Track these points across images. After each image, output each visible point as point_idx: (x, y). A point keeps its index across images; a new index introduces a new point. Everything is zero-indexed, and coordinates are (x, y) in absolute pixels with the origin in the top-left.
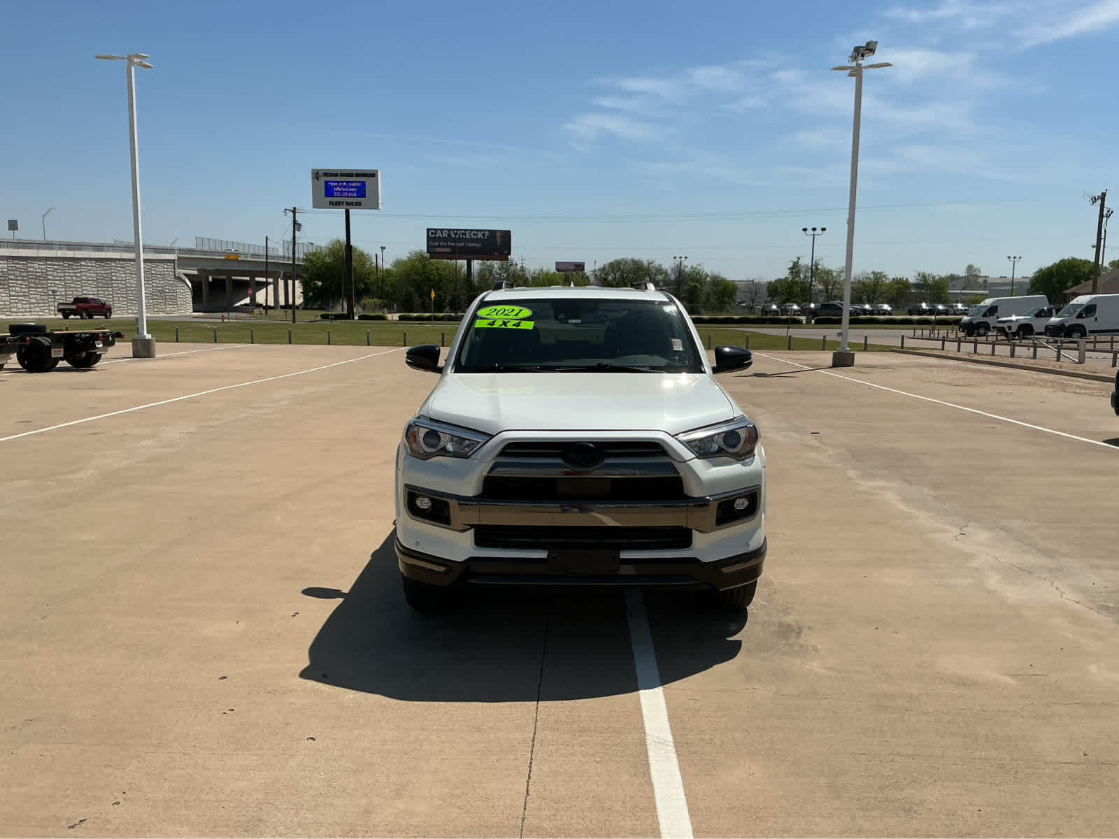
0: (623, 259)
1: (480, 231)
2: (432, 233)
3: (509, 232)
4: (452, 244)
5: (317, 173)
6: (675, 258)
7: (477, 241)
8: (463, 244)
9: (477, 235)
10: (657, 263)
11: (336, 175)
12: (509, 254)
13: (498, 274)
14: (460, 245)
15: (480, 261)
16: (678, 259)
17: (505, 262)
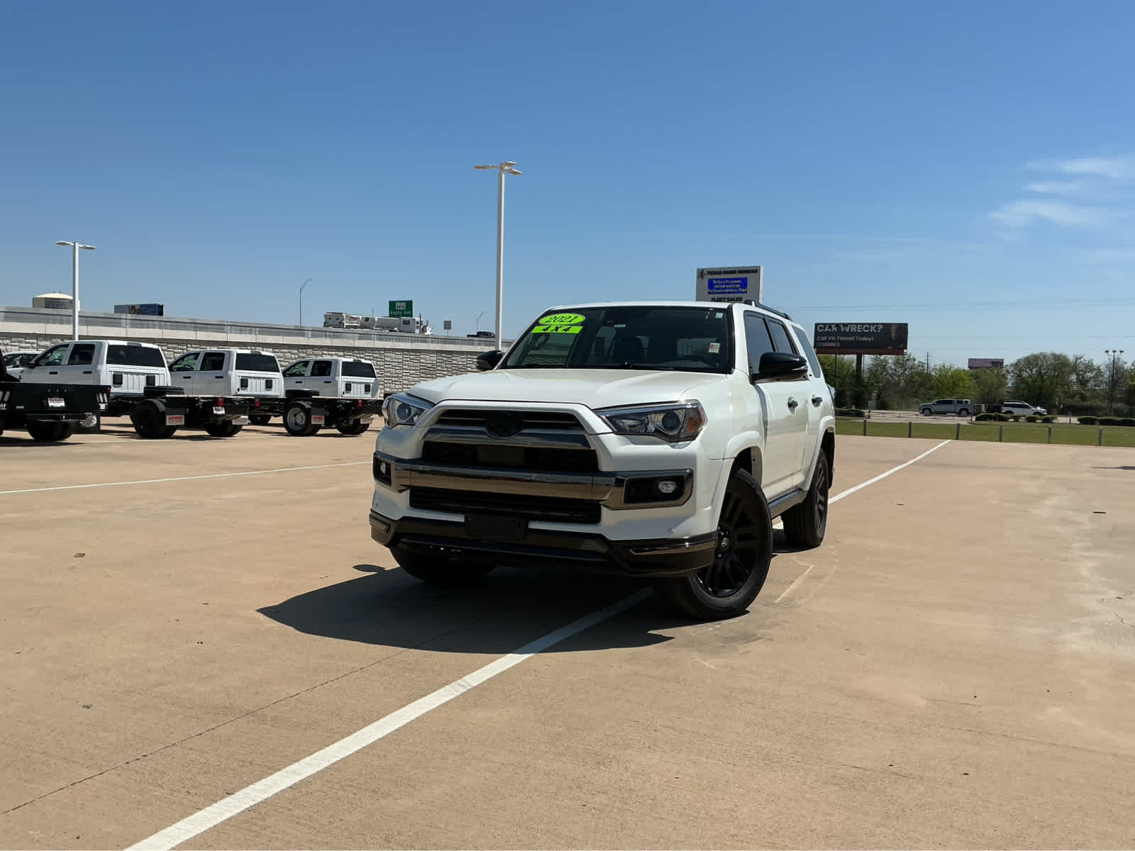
0: (1041, 353)
1: (874, 324)
2: (821, 328)
3: (906, 325)
4: (841, 339)
5: (702, 272)
6: (1107, 352)
7: (868, 334)
8: (853, 338)
9: (870, 328)
11: (720, 273)
12: (906, 348)
13: (892, 369)
14: (850, 339)
15: (872, 356)
17: (900, 357)
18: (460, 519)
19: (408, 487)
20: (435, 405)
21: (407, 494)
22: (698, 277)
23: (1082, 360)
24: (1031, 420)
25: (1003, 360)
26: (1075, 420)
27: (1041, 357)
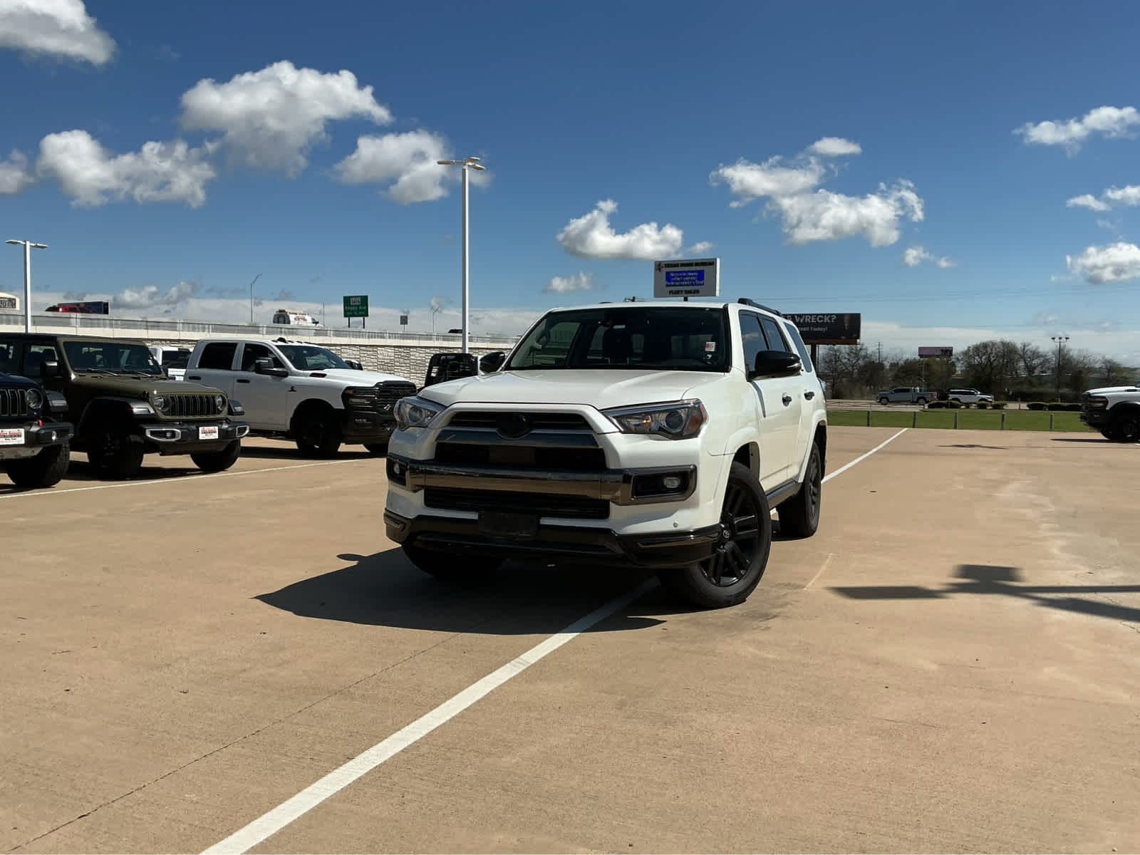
0: (991, 342)
1: (827, 315)
3: (859, 315)
5: (659, 265)
6: (1053, 339)
7: (822, 325)
8: (808, 329)
9: (824, 319)
10: (1033, 346)
11: (676, 265)
12: (858, 337)
13: (845, 359)
14: (804, 329)
15: (826, 346)
16: (1057, 340)
17: (854, 346)
18: (473, 516)
19: (421, 487)
20: (447, 407)
21: (421, 493)
22: (656, 270)
23: (1030, 346)
24: (982, 406)
25: (952, 348)
26: (1024, 406)
27: (991, 344)
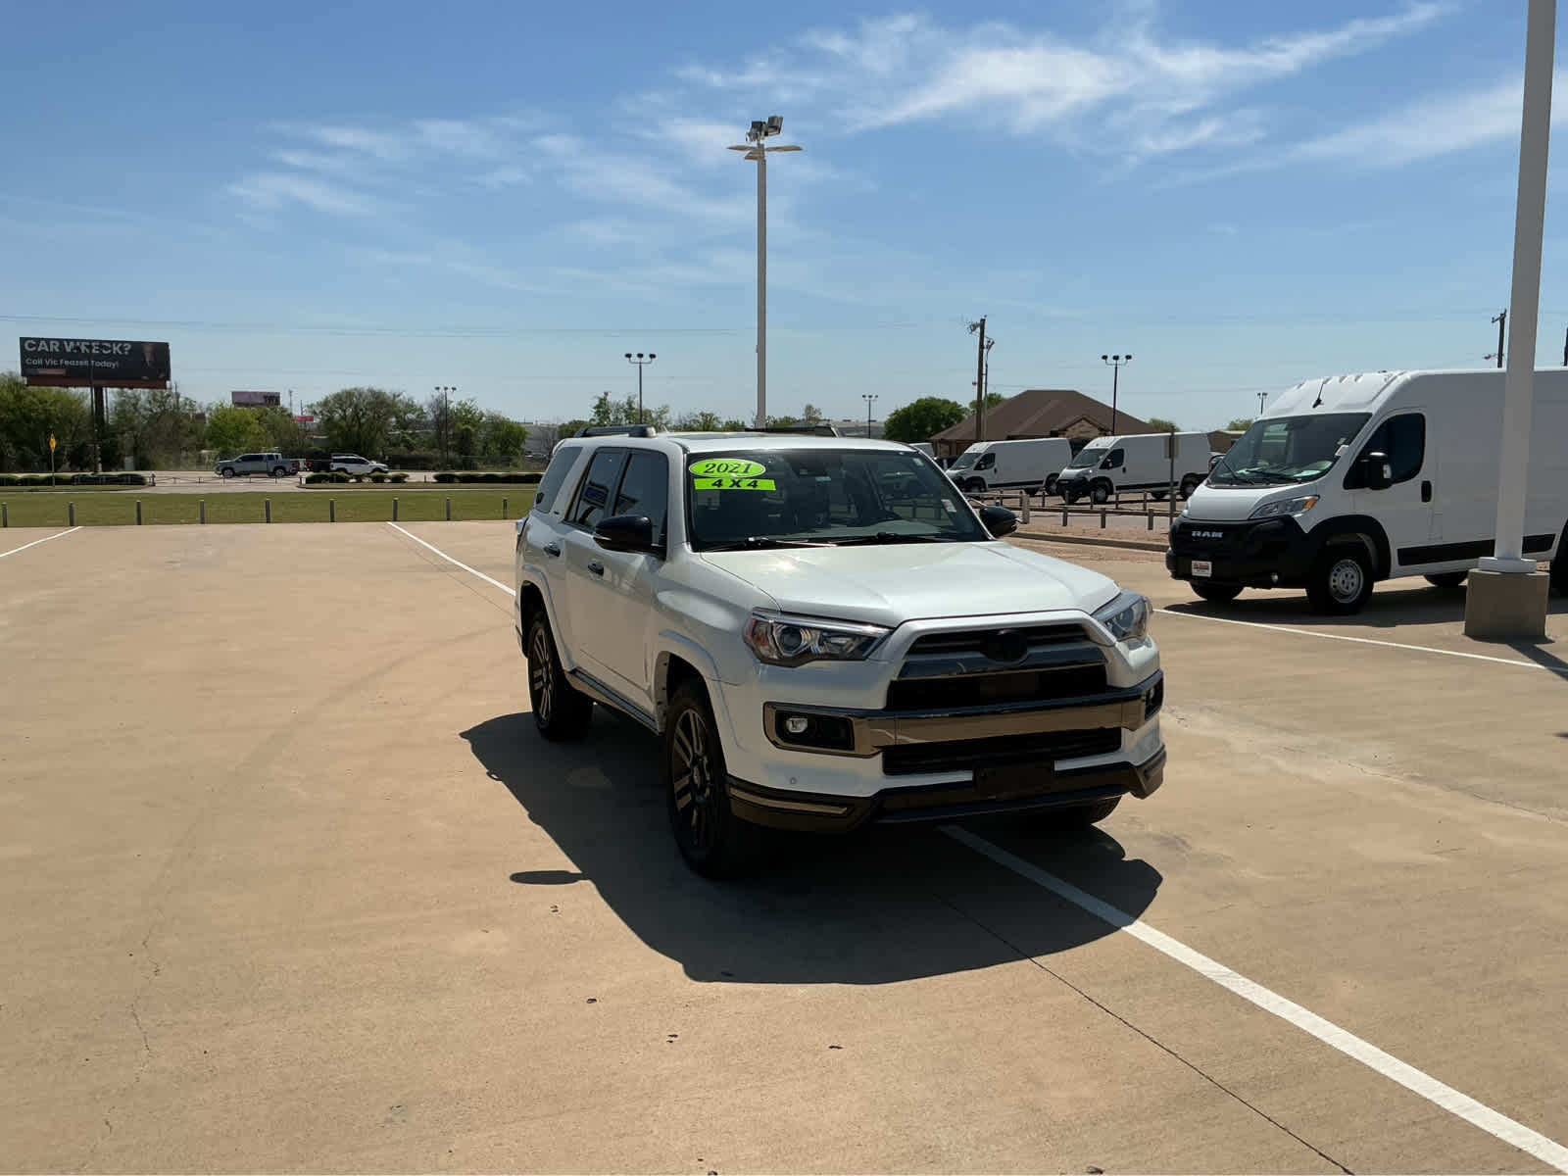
0: (356, 389)
1: (117, 342)
3: (167, 345)
4: (66, 362)
7: (111, 357)
8: (86, 363)
9: (111, 348)
10: (405, 396)
12: (168, 377)
13: (146, 409)
14: (81, 363)
15: (116, 390)
16: (442, 390)
17: (158, 392)
18: (966, 777)
19: (877, 750)
20: (891, 628)
21: (878, 758)
24: (378, 480)
25: (279, 393)
26: (430, 476)
27: (356, 394)
